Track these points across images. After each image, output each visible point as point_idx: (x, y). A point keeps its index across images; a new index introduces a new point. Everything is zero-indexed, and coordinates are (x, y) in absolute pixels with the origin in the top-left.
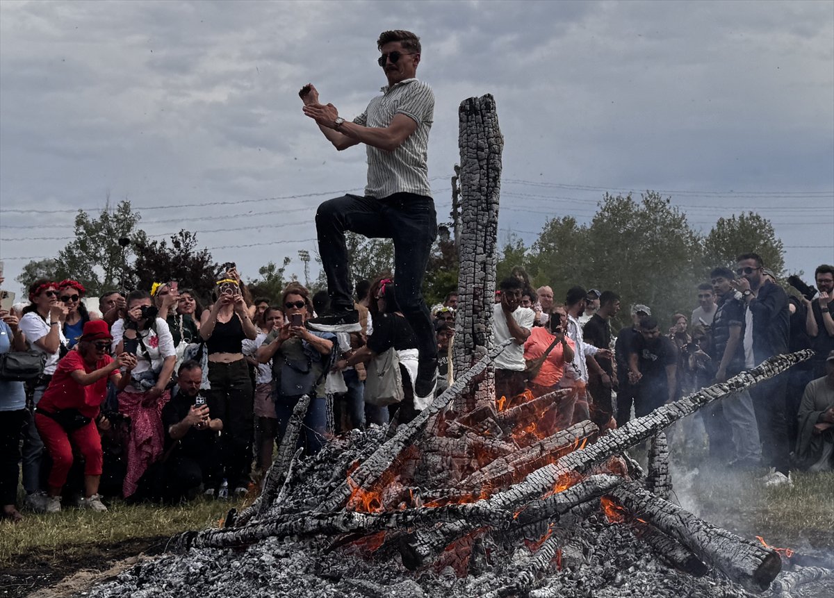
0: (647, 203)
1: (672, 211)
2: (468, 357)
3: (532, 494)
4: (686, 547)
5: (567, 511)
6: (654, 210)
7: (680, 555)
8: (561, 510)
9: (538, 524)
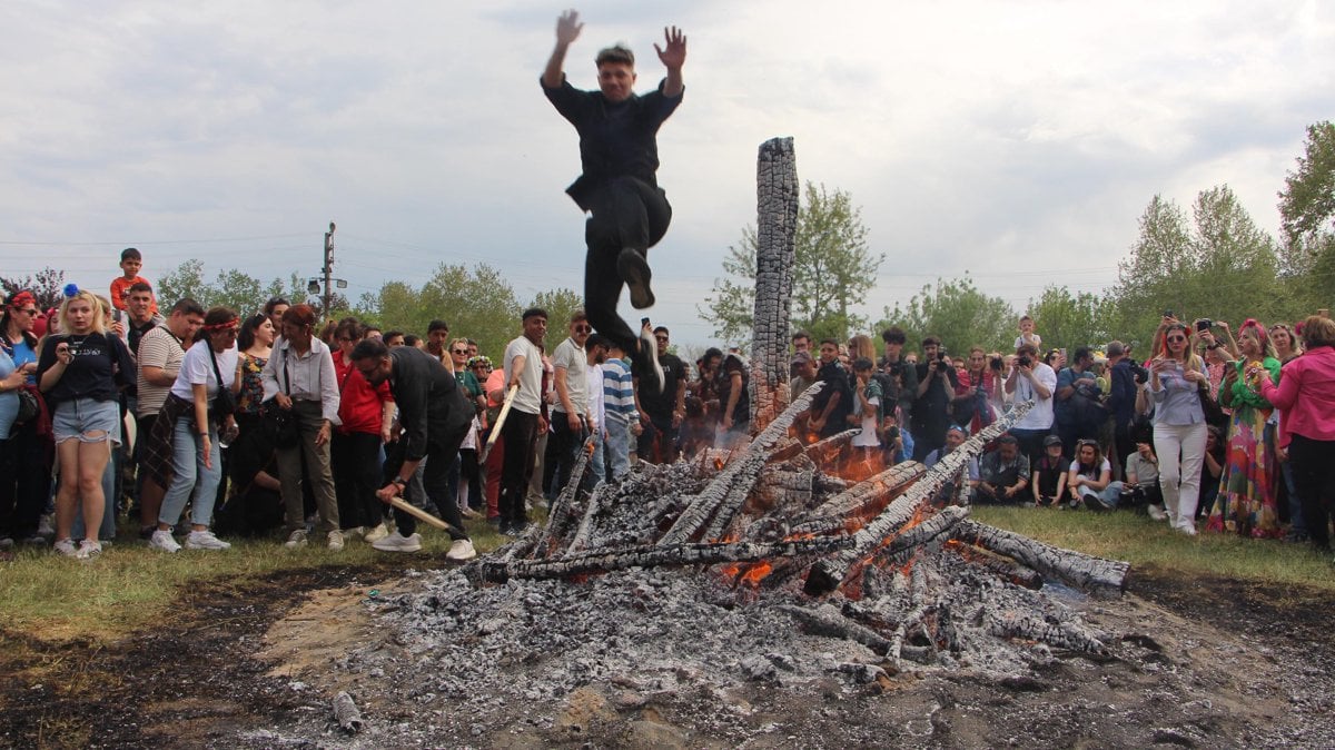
0: (479, 274)
1: (501, 283)
2: (772, 394)
3: (899, 523)
4: (1029, 566)
5: (932, 539)
6: (485, 280)
7: (1025, 573)
8: (928, 538)
9: (907, 551)
